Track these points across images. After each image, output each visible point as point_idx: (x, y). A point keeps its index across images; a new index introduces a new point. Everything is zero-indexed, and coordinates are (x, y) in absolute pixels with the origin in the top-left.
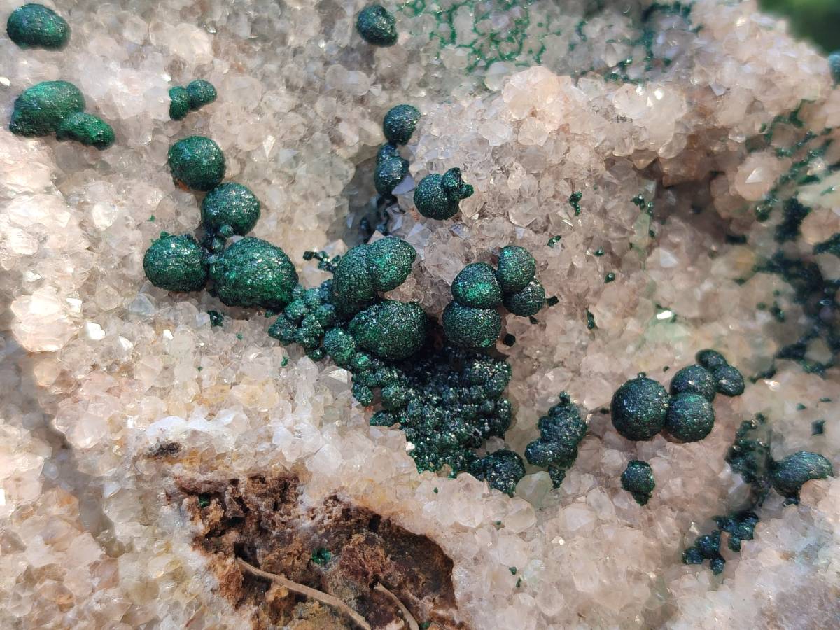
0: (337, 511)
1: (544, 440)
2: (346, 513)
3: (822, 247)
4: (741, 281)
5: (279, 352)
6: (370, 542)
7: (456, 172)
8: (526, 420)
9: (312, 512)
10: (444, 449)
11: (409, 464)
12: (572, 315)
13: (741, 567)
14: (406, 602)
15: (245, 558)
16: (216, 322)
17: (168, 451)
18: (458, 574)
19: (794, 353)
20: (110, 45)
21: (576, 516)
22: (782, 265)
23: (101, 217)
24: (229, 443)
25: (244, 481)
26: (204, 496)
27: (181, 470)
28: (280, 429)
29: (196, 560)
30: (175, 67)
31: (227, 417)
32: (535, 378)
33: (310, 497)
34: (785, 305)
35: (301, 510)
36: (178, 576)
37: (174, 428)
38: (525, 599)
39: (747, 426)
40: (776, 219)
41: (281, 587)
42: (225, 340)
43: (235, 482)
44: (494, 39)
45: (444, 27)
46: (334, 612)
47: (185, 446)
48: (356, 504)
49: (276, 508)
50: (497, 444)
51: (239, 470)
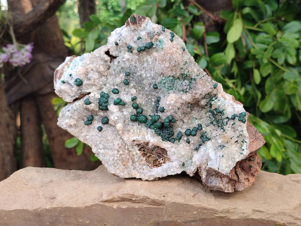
0: (154, 146)
1: (177, 137)
2: (155, 146)
3: (214, 110)
4: (206, 113)
5: (146, 128)
6: (158, 149)
7: (163, 107)
8: (176, 134)
9: (151, 146)
10: (165, 138)
11: (161, 140)
12: (180, 121)
13: (199, 151)
14: (163, 156)
15: (144, 151)
16: (139, 125)
17: (134, 141)
18: (168, 153)
19: (212, 123)
20: (124, 93)
21: (181, 146)
22: (210, 111)
23: (125, 113)
24: (140, 139)
25: (143, 143)
26: (139, 145)
27: (136, 142)
28: (146, 137)
29: (139, 152)
30: (132, 95)
31: (140, 136)
32: (177, 129)
33: (150, 145)
34: (211, 116)
35: (150, 146)
36: (137, 154)
37: (134, 138)
38: (175, 155)
39: (203, 133)
40: (209, 106)
41: (148, 155)
42: (140, 127)
43: (142, 143)
44: (170, 87)
45: (164, 85)
46: (155, 157)
47: (136, 140)
48: (156, 145)
49: (147, 146)
50: (172, 137)
51: (142, 142)
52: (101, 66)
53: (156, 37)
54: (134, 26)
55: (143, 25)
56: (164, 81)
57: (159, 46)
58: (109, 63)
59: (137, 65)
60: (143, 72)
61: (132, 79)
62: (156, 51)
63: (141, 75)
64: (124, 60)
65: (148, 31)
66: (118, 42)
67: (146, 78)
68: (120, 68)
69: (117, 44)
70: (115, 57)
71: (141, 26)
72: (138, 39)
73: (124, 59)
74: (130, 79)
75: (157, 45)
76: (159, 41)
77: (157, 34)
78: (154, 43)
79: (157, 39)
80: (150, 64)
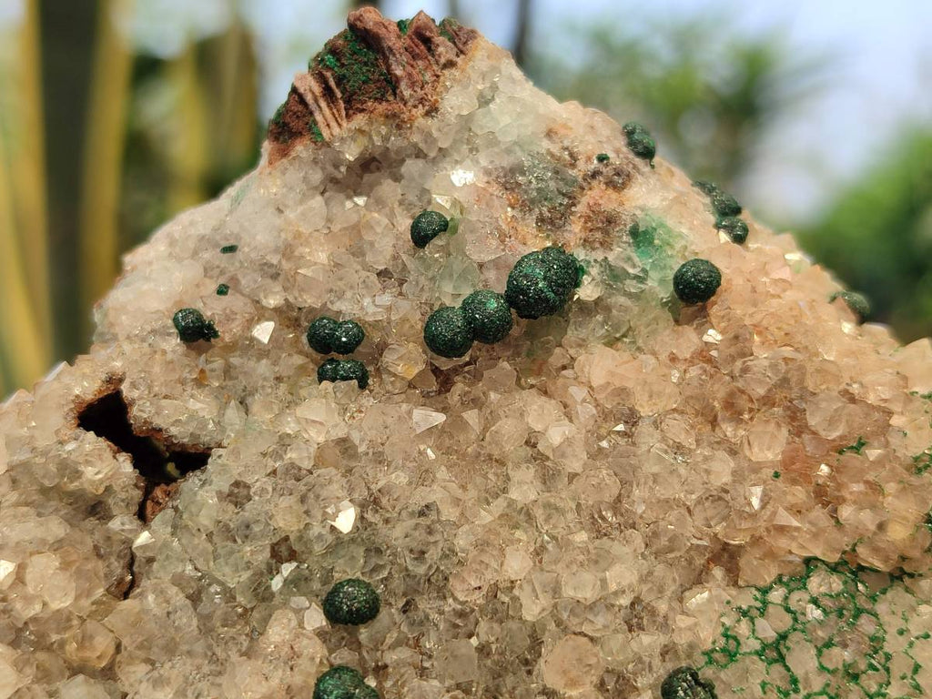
45: (776, 672)
52: (45, 567)
53: (597, 195)
54: (360, 120)
55: (455, 101)
56: (767, 630)
57: (632, 286)
58: (121, 522)
59: (435, 494)
60: (516, 564)
61: (404, 654)
62: (611, 342)
63: (499, 603)
64: (293, 465)
65: (509, 151)
66: (212, 309)
67: (568, 616)
68: (256, 552)
69: (196, 332)
70: (193, 459)
71: (432, 111)
72: (421, 238)
73: (291, 455)
74: (391, 657)
75: (614, 276)
76: (634, 233)
77: (595, 175)
78: (580, 255)
79: (611, 220)
80: (572, 477)
